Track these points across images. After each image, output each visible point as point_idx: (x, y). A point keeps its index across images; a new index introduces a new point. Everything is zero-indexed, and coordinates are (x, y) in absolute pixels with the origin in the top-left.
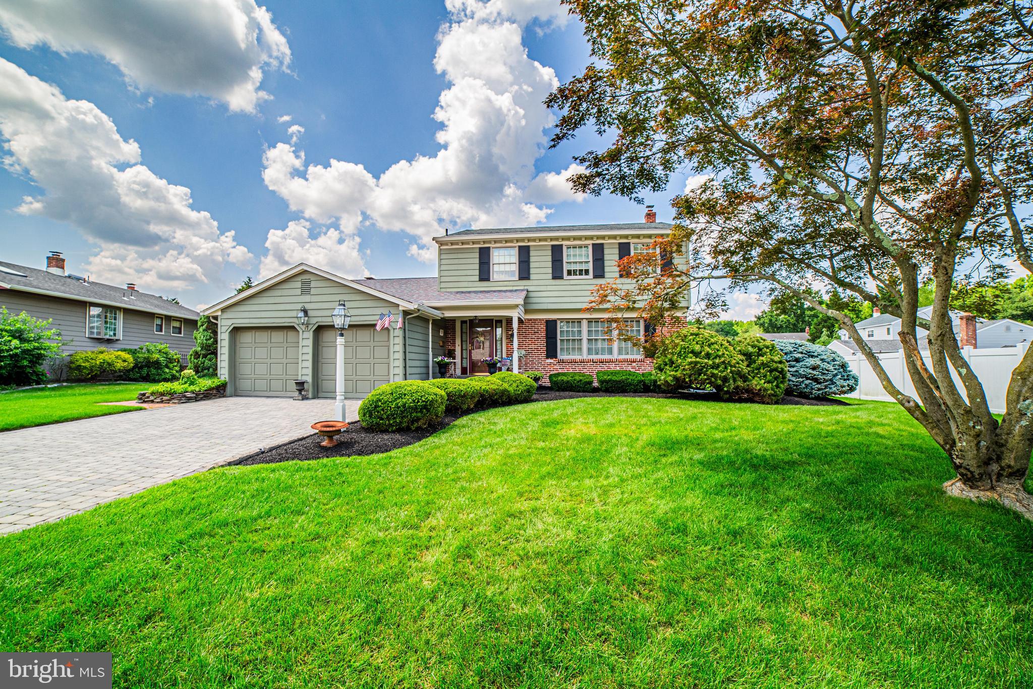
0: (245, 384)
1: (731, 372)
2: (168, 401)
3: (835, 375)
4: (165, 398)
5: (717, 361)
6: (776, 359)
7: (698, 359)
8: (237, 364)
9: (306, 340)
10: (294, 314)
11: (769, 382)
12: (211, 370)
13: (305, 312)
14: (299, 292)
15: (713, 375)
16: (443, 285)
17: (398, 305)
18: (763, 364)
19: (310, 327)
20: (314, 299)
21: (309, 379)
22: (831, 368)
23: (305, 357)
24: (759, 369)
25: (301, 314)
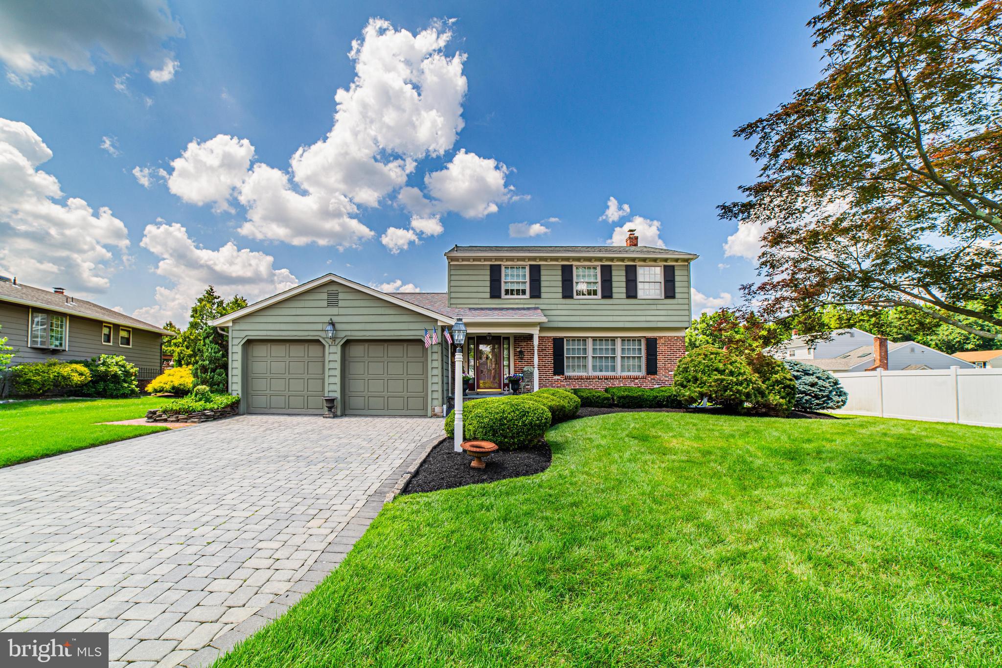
0: (260, 401)
1: (753, 388)
2: (185, 420)
3: (831, 392)
4: (181, 417)
5: (740, 378)
6: (789, 376)
7: (723, 377)
8: (250, 379)
9: (333, 354)
10: (320, 327)
11: (782, 398)
12: (221, 385)
13: (333, 324)
14: (325, 303)
15: (738, 391)
16: (453, 301)
17: (436, 320)
18: (777, 381)
19: (337, 341)
20: (342, 311)
21: (337, 395)
22: (827, 385)
23: (332, 373)
24: (773, 386)
25: (329, 328)
